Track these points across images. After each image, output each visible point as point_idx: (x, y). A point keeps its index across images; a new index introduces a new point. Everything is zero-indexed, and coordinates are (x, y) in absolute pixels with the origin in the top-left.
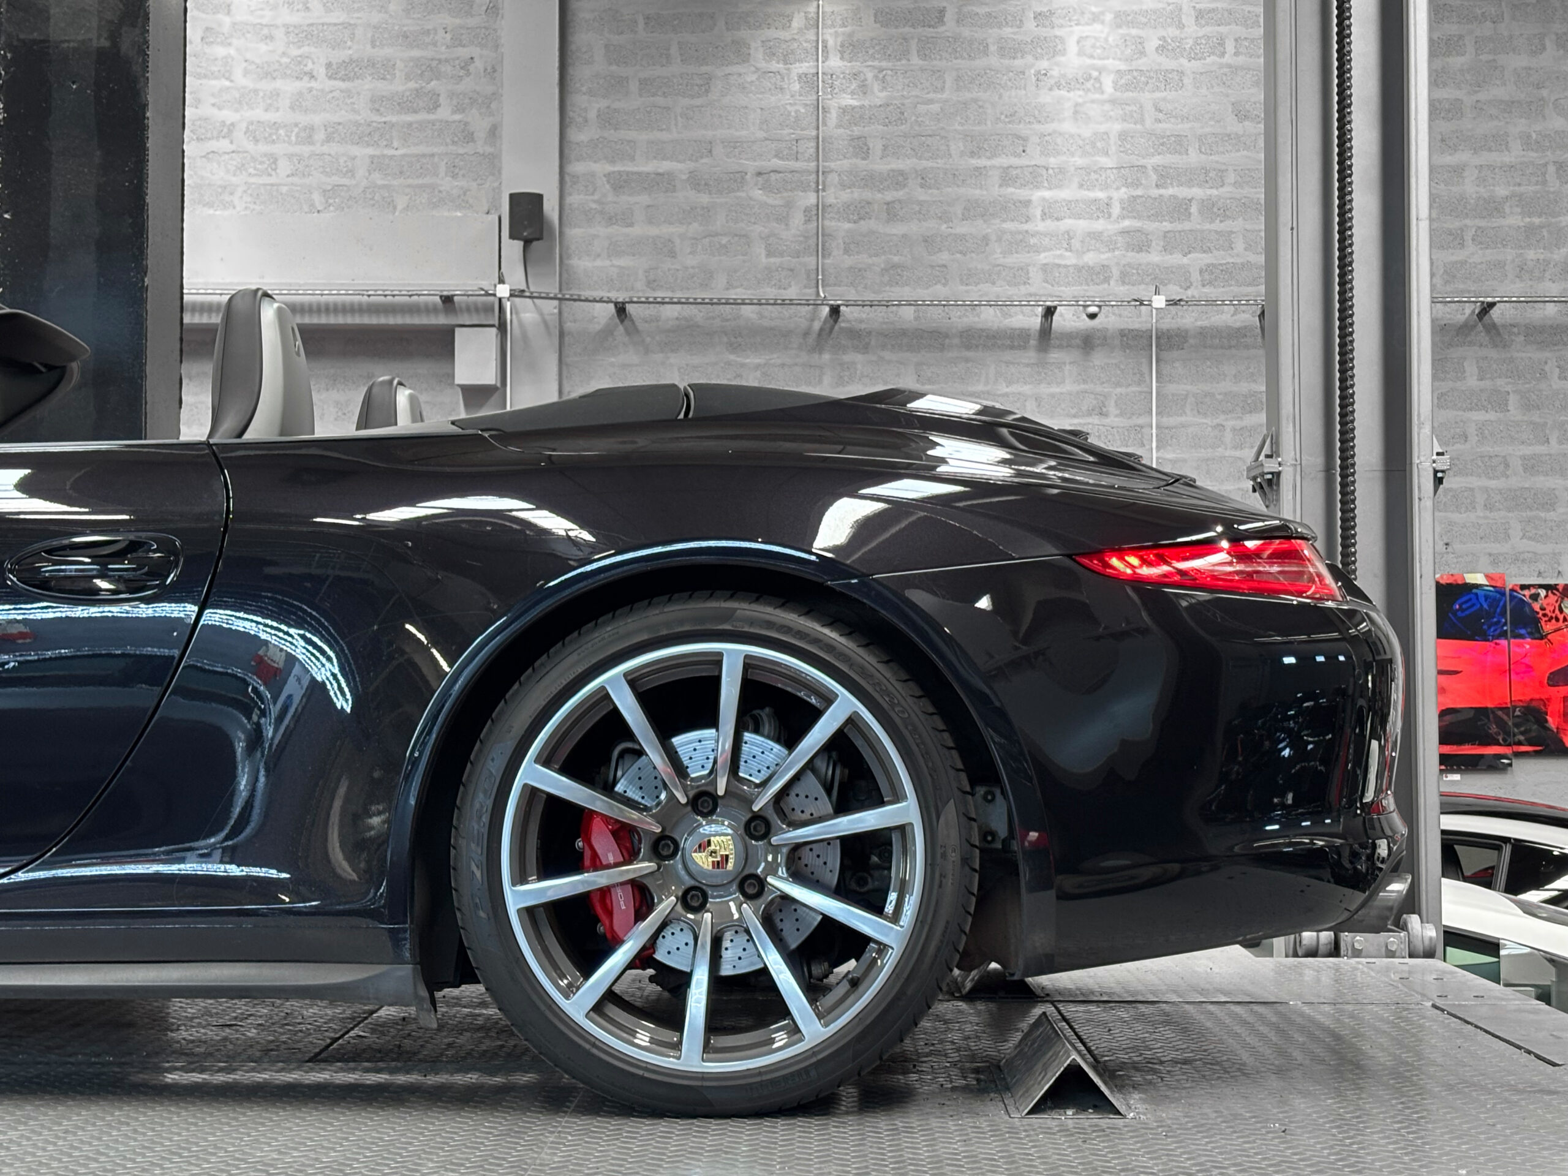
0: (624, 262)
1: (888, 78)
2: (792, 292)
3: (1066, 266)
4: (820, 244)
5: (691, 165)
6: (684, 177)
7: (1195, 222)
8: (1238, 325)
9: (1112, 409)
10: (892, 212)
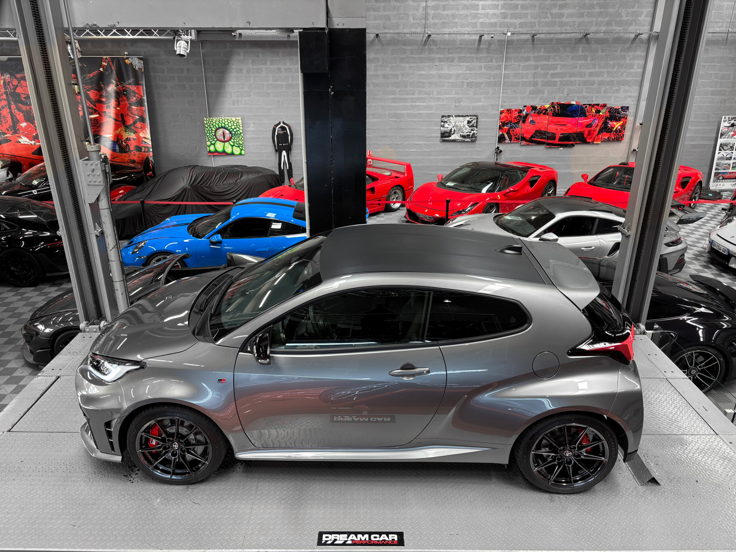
0: (377, 22)
2: (419, 30)
3: (486, 23)
4: (426, 17)
7: (519, 11)
8: (526, 38)
9: (494, 60)
10: (444, 8)
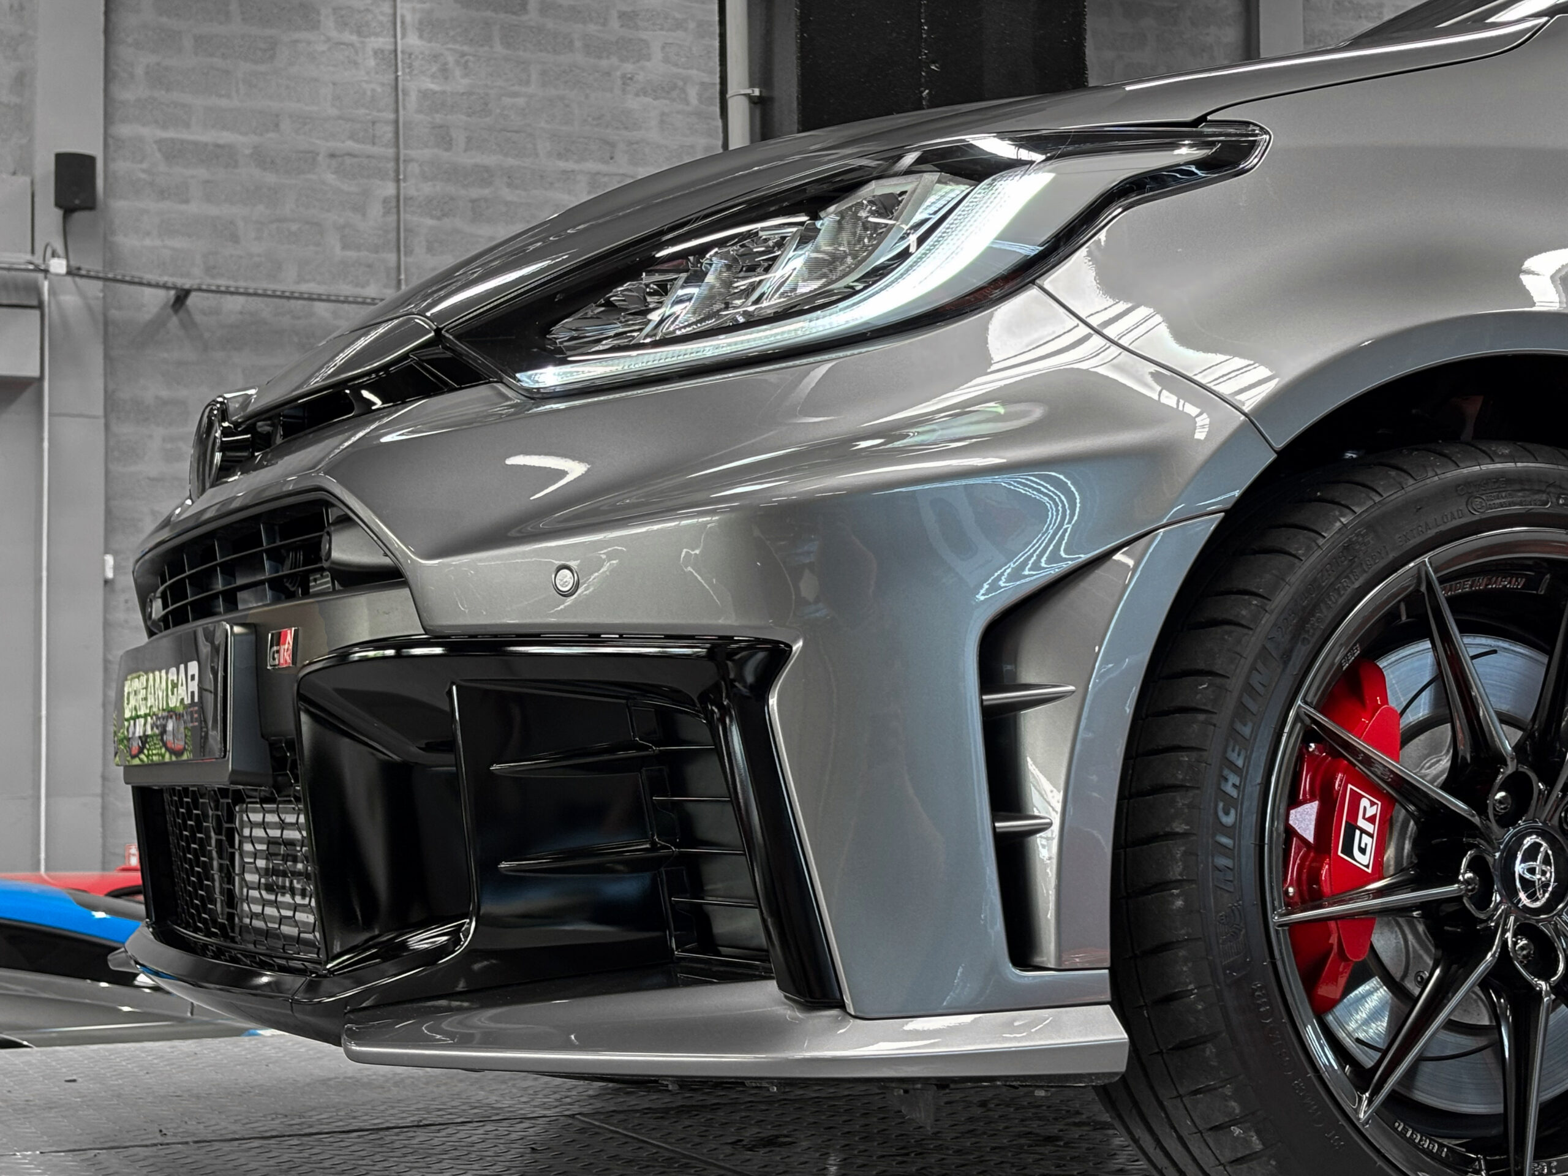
1: (470, 64)
4: (402, 240)
5: (255, 139)
6: (248, 152)
10: (477, 211)
